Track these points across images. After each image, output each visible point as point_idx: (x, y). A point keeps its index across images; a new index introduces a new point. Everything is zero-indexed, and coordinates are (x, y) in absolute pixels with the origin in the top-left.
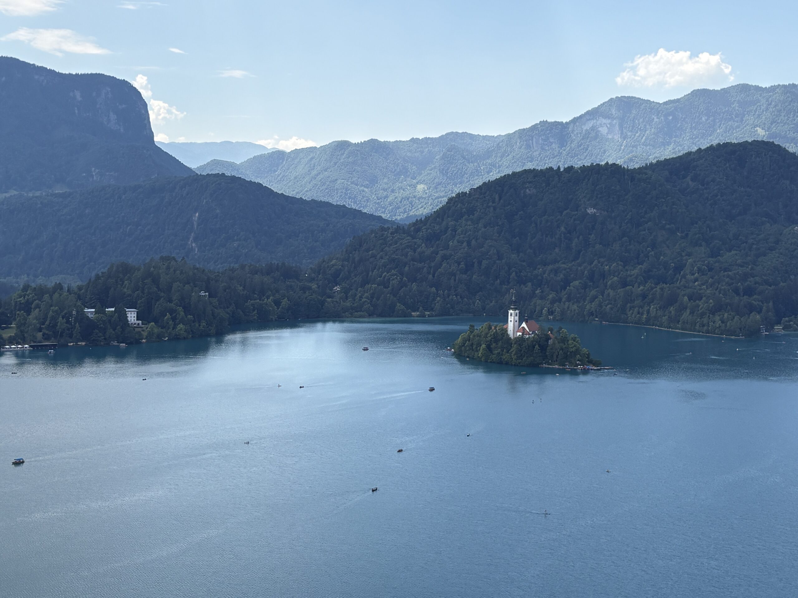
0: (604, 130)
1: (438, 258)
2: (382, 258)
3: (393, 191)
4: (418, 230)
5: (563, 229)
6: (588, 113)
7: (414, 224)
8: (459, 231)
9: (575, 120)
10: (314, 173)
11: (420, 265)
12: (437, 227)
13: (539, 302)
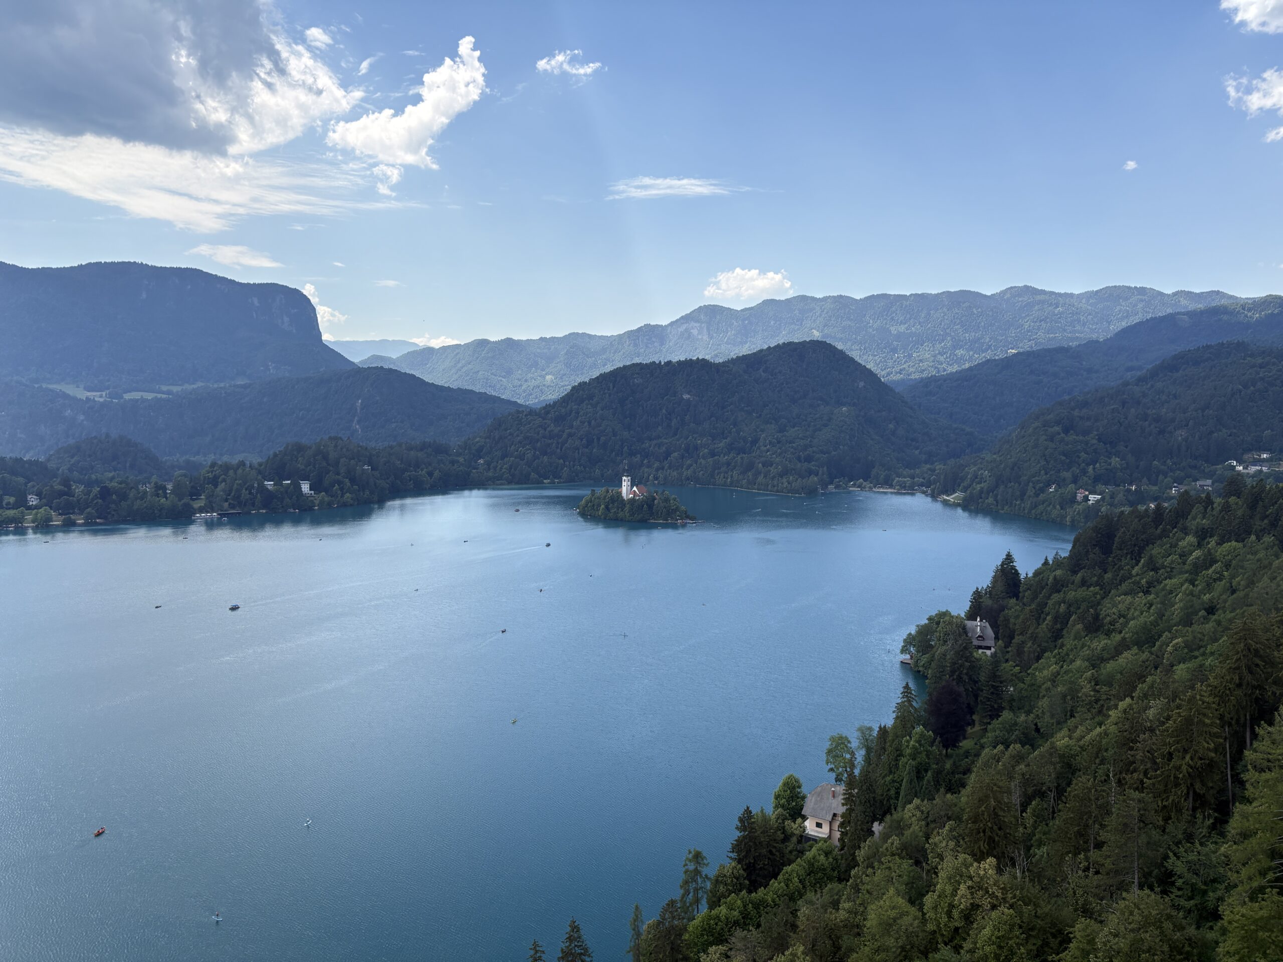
0: (695, 332)
1: (565, 435)
2: (518, 436)
3: (526, 381)
4: (547, 413)
5: (664, 411)
6: (682, 318)
7: (544, 408)
8: (581, 413)
9: (672, 324)
10: (460, 365)
11: (550, 441)
12: (563, 410)
13: (646, 470)
